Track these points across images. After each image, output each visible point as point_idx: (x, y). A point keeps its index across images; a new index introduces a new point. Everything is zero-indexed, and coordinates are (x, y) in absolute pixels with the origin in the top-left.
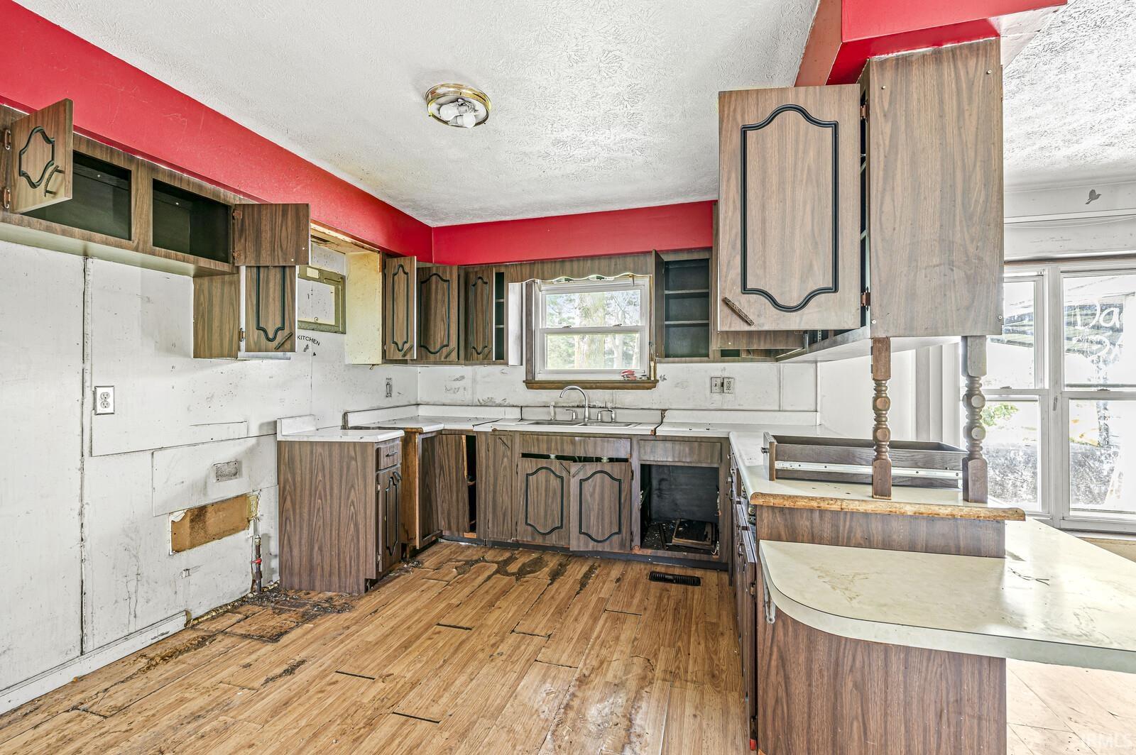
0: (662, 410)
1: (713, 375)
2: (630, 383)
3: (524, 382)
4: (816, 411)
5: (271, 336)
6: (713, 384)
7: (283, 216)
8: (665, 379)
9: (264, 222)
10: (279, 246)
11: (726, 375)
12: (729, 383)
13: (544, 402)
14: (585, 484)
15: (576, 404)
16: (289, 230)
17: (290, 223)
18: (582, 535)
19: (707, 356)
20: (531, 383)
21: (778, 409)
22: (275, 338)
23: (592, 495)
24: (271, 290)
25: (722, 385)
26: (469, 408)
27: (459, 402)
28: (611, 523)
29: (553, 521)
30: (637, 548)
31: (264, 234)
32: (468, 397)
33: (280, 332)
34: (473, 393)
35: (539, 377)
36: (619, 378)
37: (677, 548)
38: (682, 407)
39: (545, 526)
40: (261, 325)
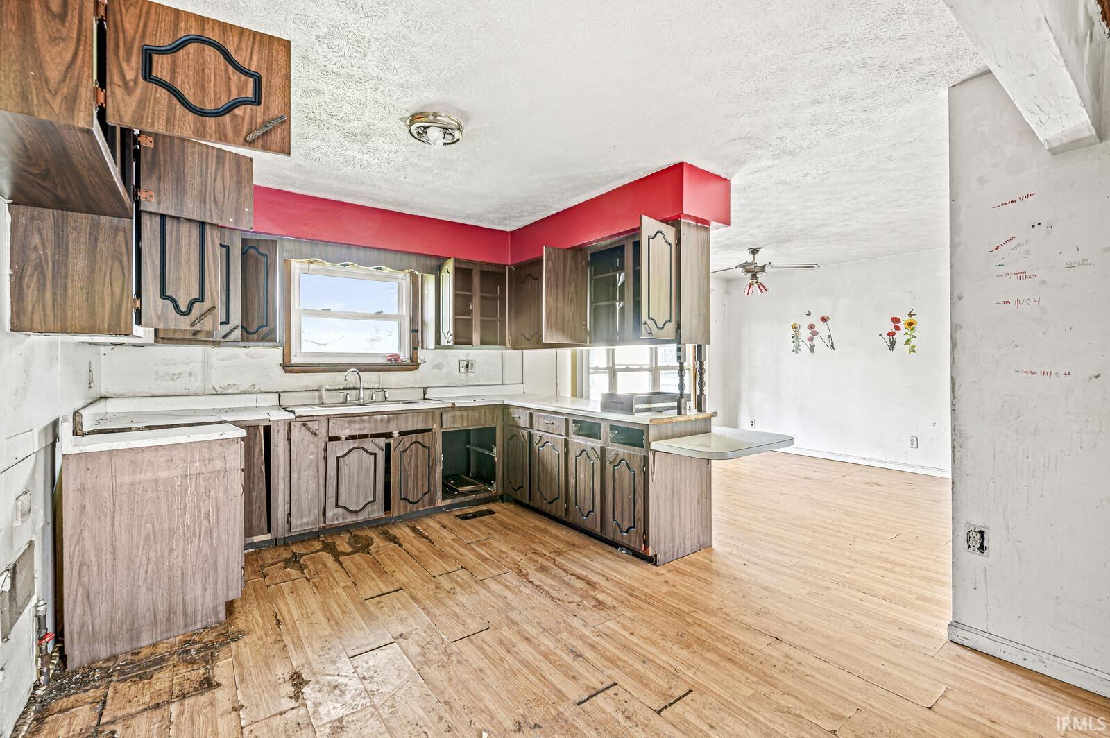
0: (424, 388)
1: (460, 359)
2: (393, 365)
3: (281, 365)
4: (522, 383)
5: (183, 308)
6: (461, 365)
7: (218, 163)
8: (425, 362)
9: (189, 163)
10: (212, 198)
11: (469, 359)
12: (472, 365)
13: (305, 386)
14: (404, 455)
15: (342, 387)
16: (227, 182)
17: (227, 174)
18: (402, 501)
19: (472, 344)
20: (287, 367)
21: (501, 383)
22: (188, 312)
23: (409, 464)
24: (184, 250)
25: (467, 366)
26: (200, 398)
27: (181, 392)
28: (423, 485)
29: (366, 497)
30: (439, 501)
31: (189, 179)
32: (196, 385)
33: (197, 305)
34: (205, 380)
35: (295, 360)
36: (384, 361)
37: (463, 494)
38: (438, 385)
39: (357, 502)
40: (168, 293)
